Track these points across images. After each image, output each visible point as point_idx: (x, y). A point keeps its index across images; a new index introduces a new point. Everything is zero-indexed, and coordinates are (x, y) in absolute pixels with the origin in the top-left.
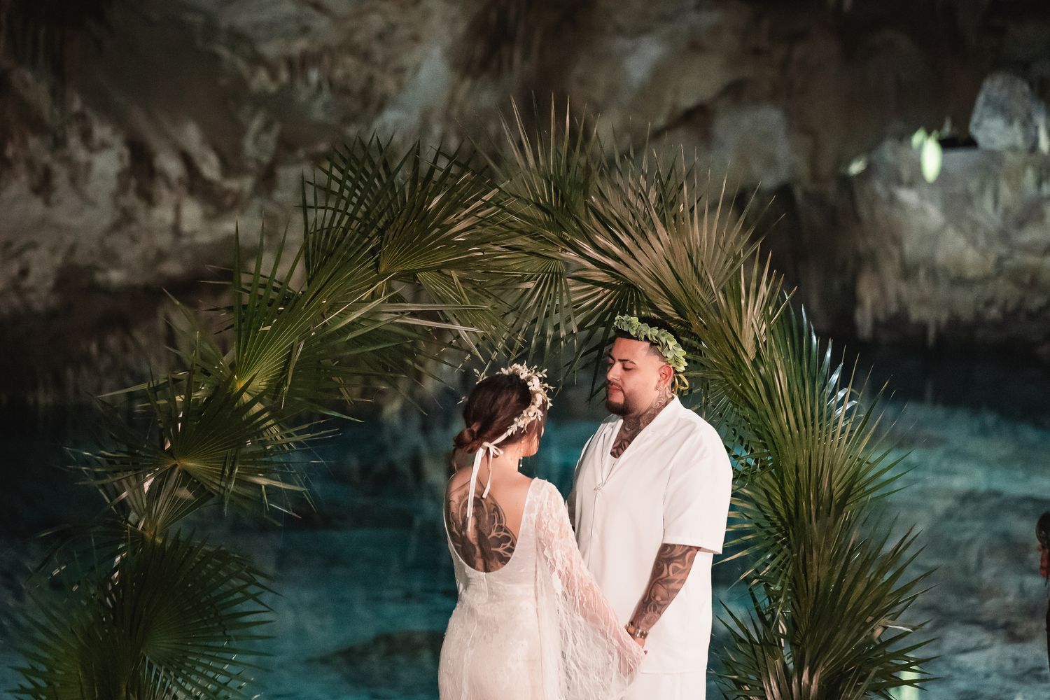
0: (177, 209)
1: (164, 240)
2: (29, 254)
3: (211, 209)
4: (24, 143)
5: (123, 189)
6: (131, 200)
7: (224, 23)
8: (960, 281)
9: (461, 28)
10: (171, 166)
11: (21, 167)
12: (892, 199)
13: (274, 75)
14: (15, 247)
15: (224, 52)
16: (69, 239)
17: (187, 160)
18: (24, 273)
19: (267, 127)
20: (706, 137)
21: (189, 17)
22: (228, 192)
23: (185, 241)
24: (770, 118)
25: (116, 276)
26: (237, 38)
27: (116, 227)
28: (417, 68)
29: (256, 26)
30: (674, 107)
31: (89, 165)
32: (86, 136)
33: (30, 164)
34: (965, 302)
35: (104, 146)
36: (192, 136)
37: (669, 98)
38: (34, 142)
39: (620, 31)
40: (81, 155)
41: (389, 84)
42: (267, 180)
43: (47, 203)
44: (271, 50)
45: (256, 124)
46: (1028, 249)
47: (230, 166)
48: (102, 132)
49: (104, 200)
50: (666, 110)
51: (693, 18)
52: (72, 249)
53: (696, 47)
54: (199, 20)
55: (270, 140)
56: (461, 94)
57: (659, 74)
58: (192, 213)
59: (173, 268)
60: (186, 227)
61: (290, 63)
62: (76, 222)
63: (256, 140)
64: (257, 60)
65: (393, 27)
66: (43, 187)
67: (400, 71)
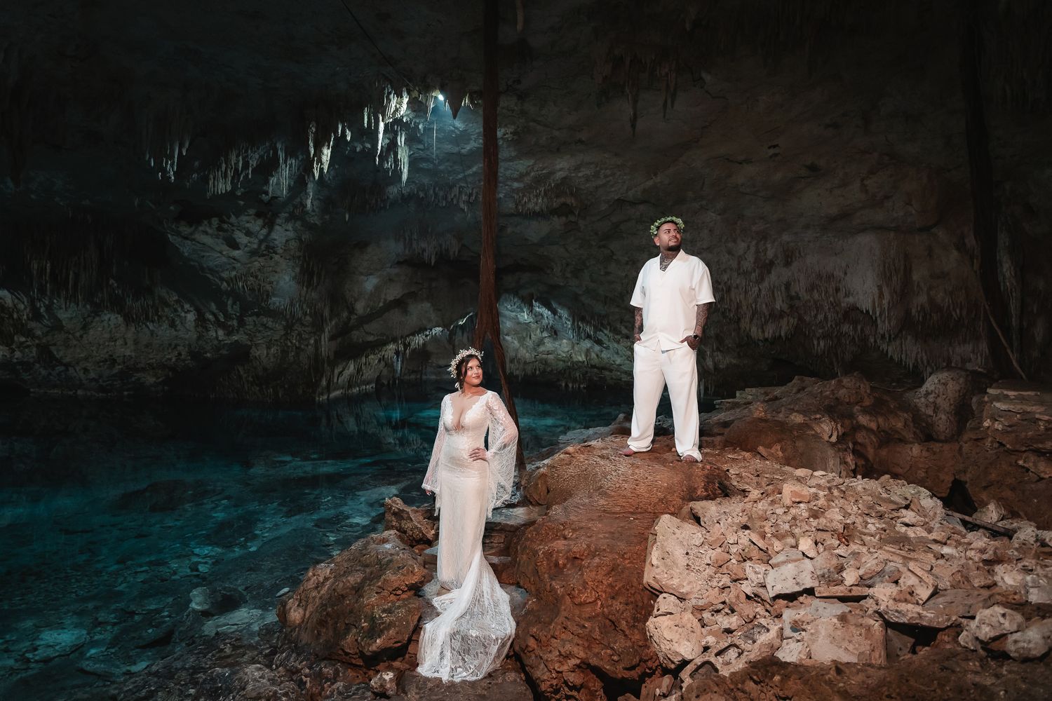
0: (216, 332)
1: (216, 342)
2: (179, 348)
3: (226, 332)
4: (163, 310)
5: (197, 326)
6: (200, 329)
7: (205, 266)
8: (525, 363)
9: (298, 270)
10: (211, 317)
11: (164, 318)
12: (504, 339)
13: (229, 285)
14: (173, 347)
15: (209, 276)
16: (187, 342)
17: (214, 315)
18: (180, 354)
19: (234, 303)
20: (405, 312)
21: (192, 263)
22: (230, 326)
23: (222, 343)
24: (427, 305)
25: (208, 355)
26: (211, 270)
27: (199, 338)
28: (278, 282)
29: (216, 266)
30: (385, 300)
31: (185, 317)
32: (182, 307)
33: (167, 318)
34: (529, 369)
35: (188, 311)
36: (213, 307)
37: (383, 296)
38: (166, 310)
39: (362, 274)
40: (183, 314)
41: (268, 287)
42: (242, 323)
43: (176, 330)
44: (225, 275)
45: (230, 302)
46: (542, 353)
47: (227, 316)
48: (187, 306)
49: (192, 329)
50: (382, 300)
51: (388, 270)
52: (190, 345)
53: (391, 280)
54: (196, 264)
55: (237, 307)
56: (303, 293)
57: (377, 288)
58: (221, 333)
59: (224, 352)
60: (220, 338)
61: (231, 279)
62: (187, 336)
63: (232, 307)
64: (222, 279)
65: (264, 267)
66: (173, 325)
67: (271, 283)
